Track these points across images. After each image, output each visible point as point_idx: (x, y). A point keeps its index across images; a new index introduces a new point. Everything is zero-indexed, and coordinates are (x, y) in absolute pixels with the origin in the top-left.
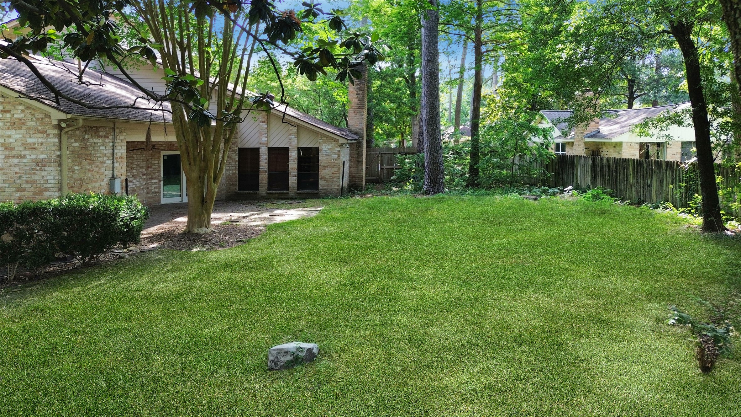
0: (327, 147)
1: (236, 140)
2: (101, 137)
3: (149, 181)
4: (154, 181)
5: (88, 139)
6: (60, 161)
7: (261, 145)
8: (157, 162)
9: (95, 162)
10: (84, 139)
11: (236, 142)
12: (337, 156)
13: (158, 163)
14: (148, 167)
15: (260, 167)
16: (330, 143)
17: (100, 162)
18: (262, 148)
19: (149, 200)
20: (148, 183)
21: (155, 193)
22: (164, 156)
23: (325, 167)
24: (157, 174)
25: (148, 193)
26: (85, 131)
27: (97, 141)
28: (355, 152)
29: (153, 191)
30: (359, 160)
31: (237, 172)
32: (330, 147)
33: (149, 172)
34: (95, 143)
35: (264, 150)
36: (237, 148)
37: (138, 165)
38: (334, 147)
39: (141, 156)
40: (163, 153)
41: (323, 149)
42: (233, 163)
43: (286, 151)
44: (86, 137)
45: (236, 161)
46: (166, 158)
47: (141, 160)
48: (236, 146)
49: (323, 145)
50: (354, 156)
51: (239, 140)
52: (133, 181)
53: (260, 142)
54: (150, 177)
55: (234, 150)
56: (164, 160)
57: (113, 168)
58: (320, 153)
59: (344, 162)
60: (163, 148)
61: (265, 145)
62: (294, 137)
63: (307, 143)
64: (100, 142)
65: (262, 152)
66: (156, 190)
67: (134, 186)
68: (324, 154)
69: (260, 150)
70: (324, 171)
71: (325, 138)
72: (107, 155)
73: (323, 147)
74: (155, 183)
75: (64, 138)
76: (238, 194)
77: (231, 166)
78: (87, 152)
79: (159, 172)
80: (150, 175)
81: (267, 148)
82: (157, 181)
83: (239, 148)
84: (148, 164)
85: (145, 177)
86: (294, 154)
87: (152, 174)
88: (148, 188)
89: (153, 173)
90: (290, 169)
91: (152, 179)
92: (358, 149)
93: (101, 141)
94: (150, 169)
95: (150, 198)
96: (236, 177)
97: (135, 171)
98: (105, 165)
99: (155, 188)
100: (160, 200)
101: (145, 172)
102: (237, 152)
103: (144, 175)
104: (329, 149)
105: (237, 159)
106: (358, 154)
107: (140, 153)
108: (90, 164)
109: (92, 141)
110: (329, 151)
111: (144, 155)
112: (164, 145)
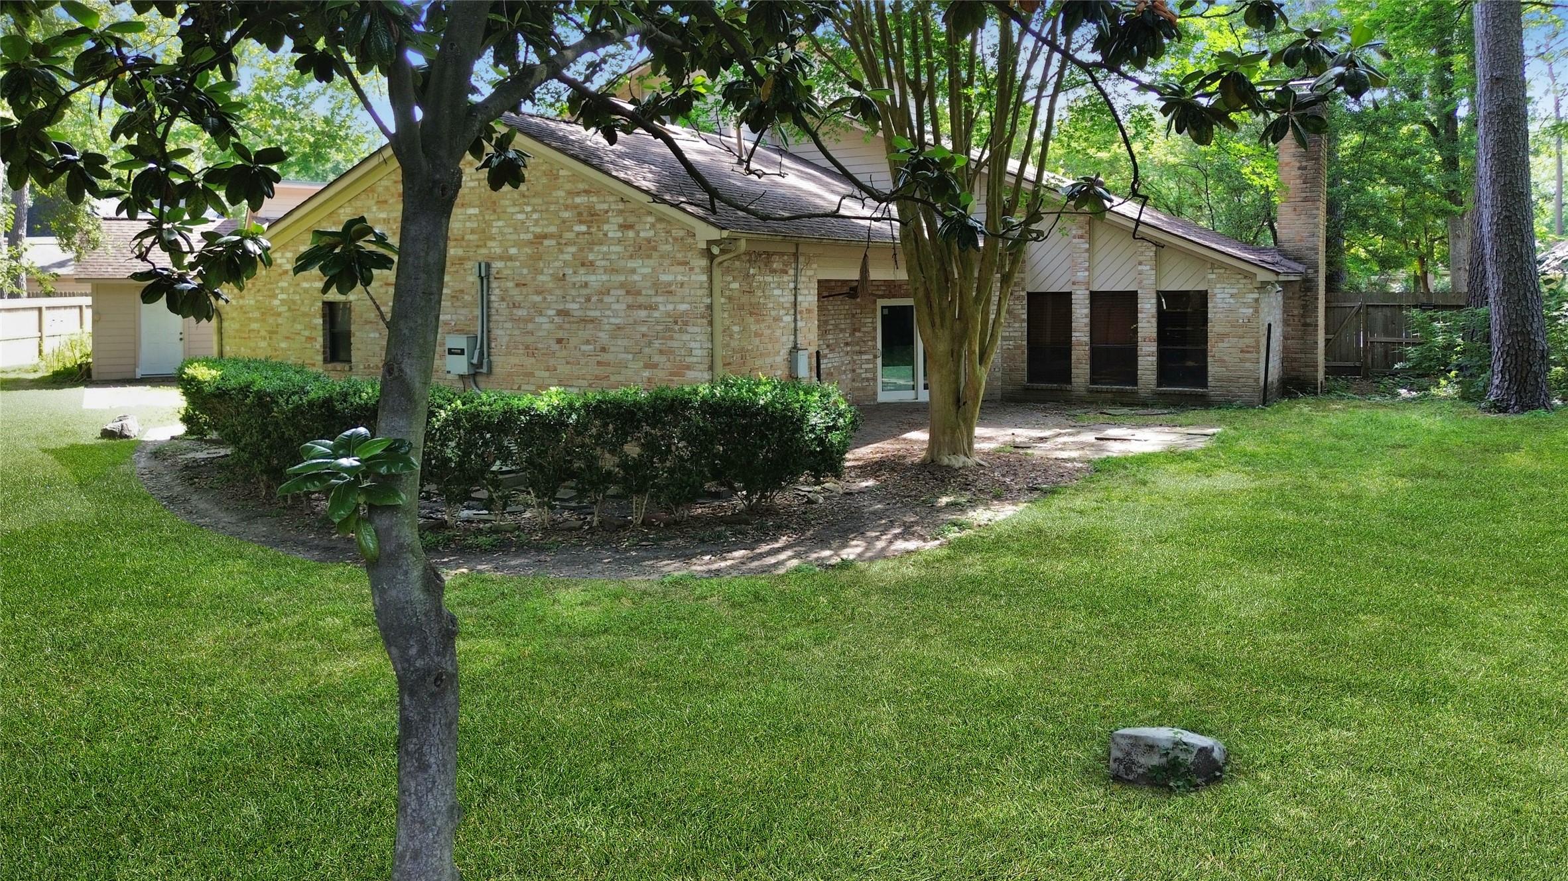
0: (1226, 291)
1: (1022, 275)
2: (775, 271)
3: (855, 357)
4: (864, 357)
5: (754, 276)
6: (711, 315)
7: (1075, 287)
8: (870, 320)
9: (765, 318)
10: (748, 275)
11: (1023, 279)
12: (1251, 310)
13: (872, 323)
14: (855, 330)
15: (1073, 334)
16: (1233, 281)
17: (774, 318)
18: (1078, 292)
19: (856, 393)
20: (854, 361)
21: (868, 380)
22: (883, 308)
23: (1222, 337)
24: (870, 343)
25: (854, 380)
26: (749, 261)
27: (769, 279)
28: (1297, 303)
29: (863, 376)
30: (1308, 320)
31: (1025, 343)
32: (1235, 291)
33: (856, 339)
34: (765, 283)
35: (1082, 297)
36: (1024, 294)
37: (836, 326)
38: (1245, 291)
39: (842, 307)
40: (881, 302)
41: (1218, 296)
42: (1017, 325)
43: (1130, 298)
44: (752, 271)
45: (1023, 320)
46: (886, 312)
47: (842, 316)
48: (1023, 290)
49: (1218, 286)
50: (1296, 312)
51: (1028, 276)
52: (830, 356)
53: (1073, 279)
54: (857, 348)
55: (1018, 298)
56: (883, 316)
57: (796, 330)
58: (1210, 305)
59: (1270, 325)
60: (880, 293)
61: (1083, 287)
62: (1148, 267)
63: (1180, 280)
64: (774, 282)
65: (1078, 301)
66: (869, 375)
67: (830, 365)
68: (1221, 305)
69: (1073, 297)
70: (1220, 345)
71: (1222, 271)
72: (785, 305)
73: (1216, 291)
74: (868, 361)
75: (717, 273)
76: (1027, 389)
77: (1011, 329)
78: (753, 300)
79: (874, 339)
80: (858, 344)
81: (1088, 292)
82: (871, 357)
83: (1028, 294)
84: (854, 324)
85: (849, 349)
86: (1149, 306)
87: (862, 344)
88: (854, 371)
89: (864, 341)
90: (1139, 339)
91: (861, 353)
92: (1306, 295)
93: (775, 279)
94: (857, 334)
95: (858, 389)
96: (1023, 353)
97: (832, 337)
98: (782, 325)
99: (867, 371)
100: (875, 394)
101: (849, 340)
102: (1025, 302)
103: (847, 344)
104: (1232, 296)
105: (1025, 317)
106: (1304, 307)
107: (839, 303)
108: (757, 322)
109: (761, 279)
110: (1232, 301)
111: (847, 307)
112: (883, 288)
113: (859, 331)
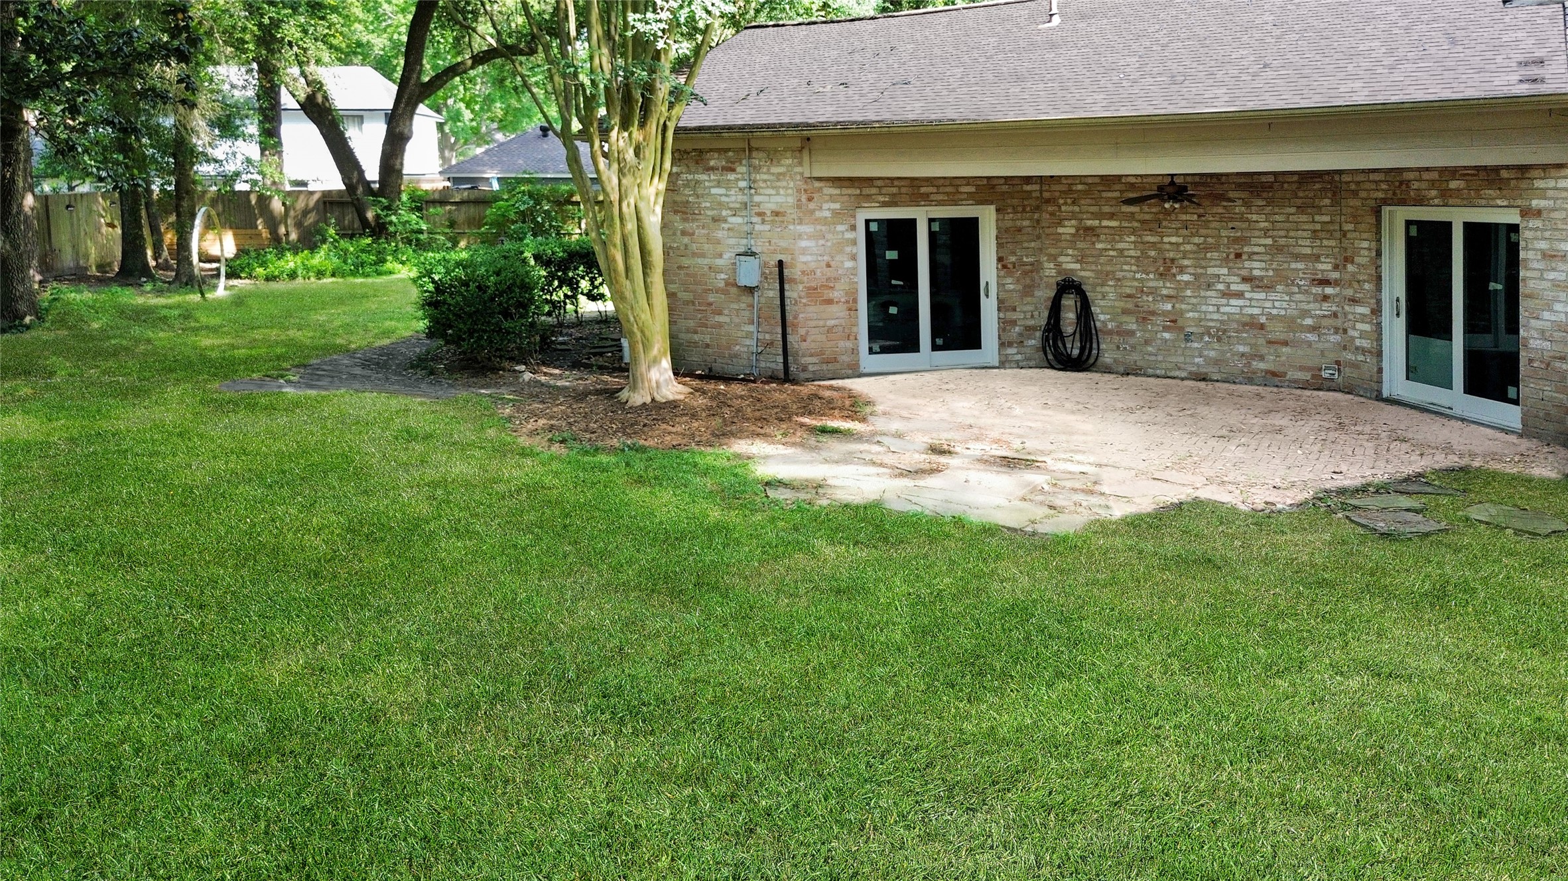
3: (1348, 309)
4: (1359, 309)
8: (1371, 244)
9: (697, 217)
13: (1375, 249)
14: (1348, 260)
17: (713, 219)
20: (1345, 315)
21: (1364, 351)
22: (1409, 223)
24: (1367, 286)
27: (704, 177)
29: (1358, 342)
33: (1347, 277)
34: (697, 182)
37: (1279, 249)
39: (1304, 218)
40: (1401, 213)
46: (1414, 231)
52: (1247, 295)
54: (1349, 292)
56: (1409, 241)
57: (748, 233)
60: (1386, 195)
64: (709, 181)
66: (1364, 343)
67: (1256, 311)
74: (1363, 318)
78: (678, 198)
80: (1350, 285)
84: (1345, 249)
85: (1329, 290)
87: (1356, 285)
88: (1345, 331)
89: (1359, 282)
93: (712, 177)
94: (1350, 268)
95: (1348, 363)
97: (1256, 265)
98: (726, 226)
99: (1363, 335)
100: (1376, 379)
101: (1335, 275)
103: (1325, 282)
108: (685, 220)
109: (690, 177)
111: (1327, 218)
112: (1384, 186)
113: (1352, 262)
